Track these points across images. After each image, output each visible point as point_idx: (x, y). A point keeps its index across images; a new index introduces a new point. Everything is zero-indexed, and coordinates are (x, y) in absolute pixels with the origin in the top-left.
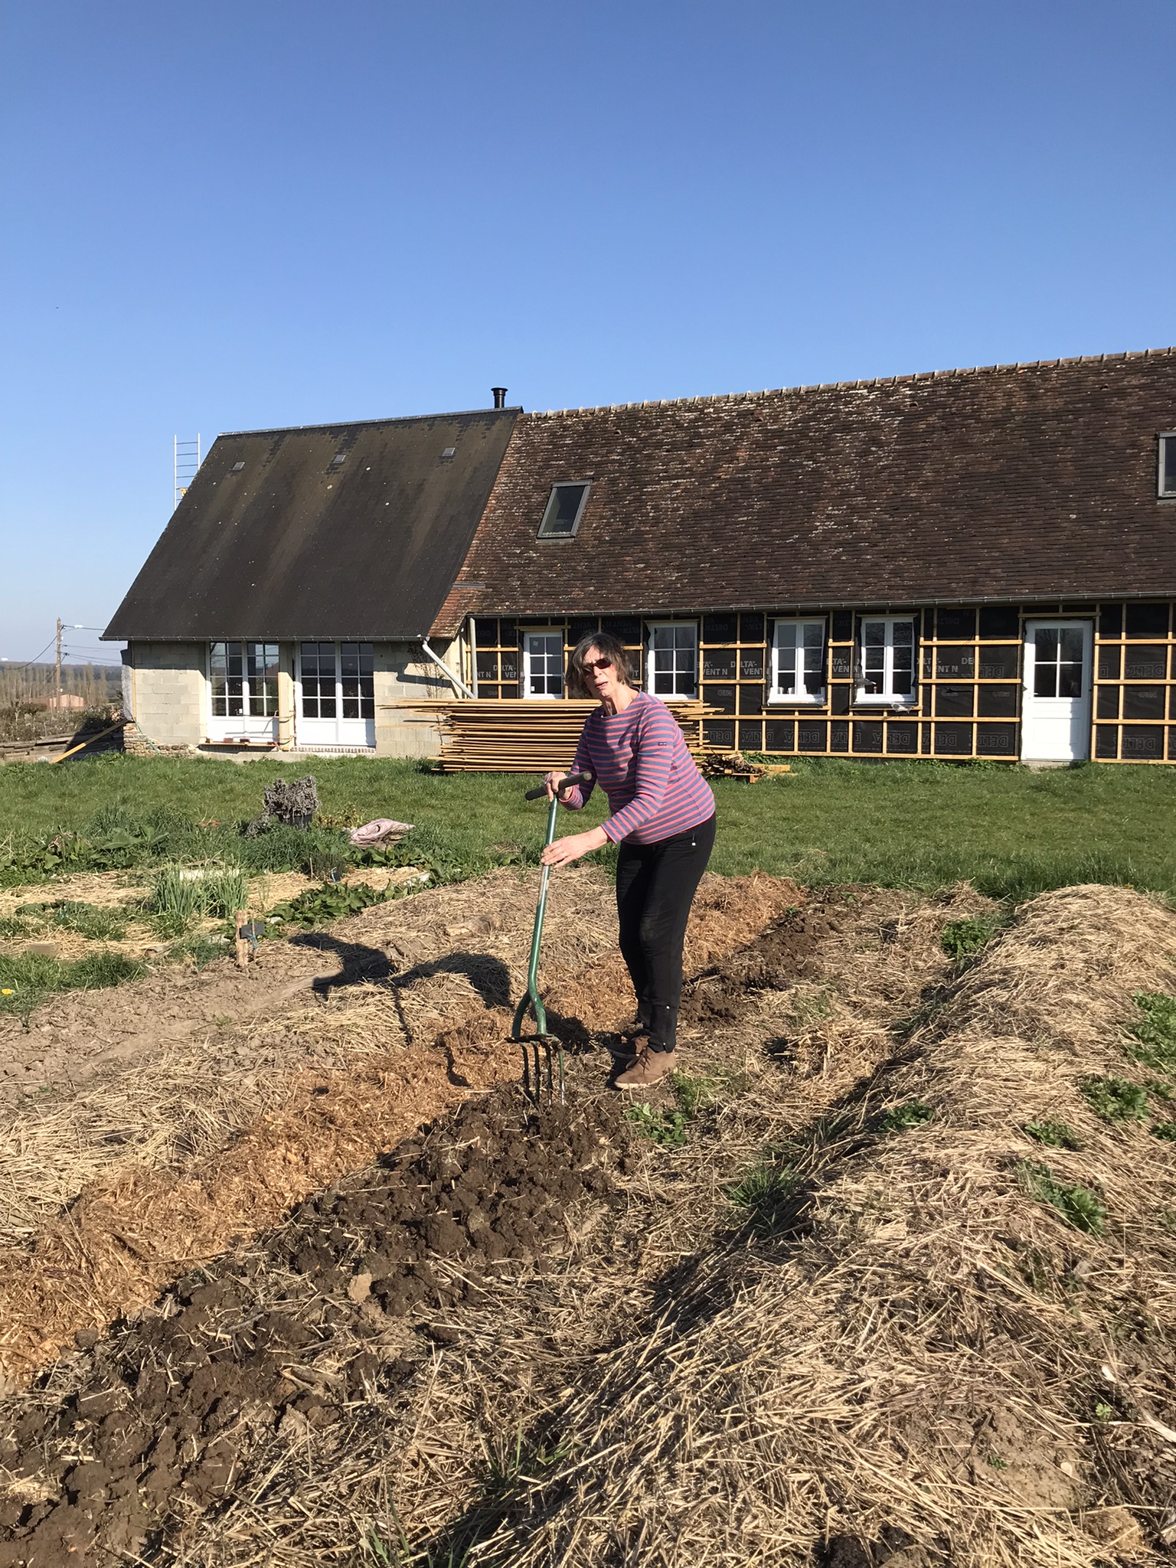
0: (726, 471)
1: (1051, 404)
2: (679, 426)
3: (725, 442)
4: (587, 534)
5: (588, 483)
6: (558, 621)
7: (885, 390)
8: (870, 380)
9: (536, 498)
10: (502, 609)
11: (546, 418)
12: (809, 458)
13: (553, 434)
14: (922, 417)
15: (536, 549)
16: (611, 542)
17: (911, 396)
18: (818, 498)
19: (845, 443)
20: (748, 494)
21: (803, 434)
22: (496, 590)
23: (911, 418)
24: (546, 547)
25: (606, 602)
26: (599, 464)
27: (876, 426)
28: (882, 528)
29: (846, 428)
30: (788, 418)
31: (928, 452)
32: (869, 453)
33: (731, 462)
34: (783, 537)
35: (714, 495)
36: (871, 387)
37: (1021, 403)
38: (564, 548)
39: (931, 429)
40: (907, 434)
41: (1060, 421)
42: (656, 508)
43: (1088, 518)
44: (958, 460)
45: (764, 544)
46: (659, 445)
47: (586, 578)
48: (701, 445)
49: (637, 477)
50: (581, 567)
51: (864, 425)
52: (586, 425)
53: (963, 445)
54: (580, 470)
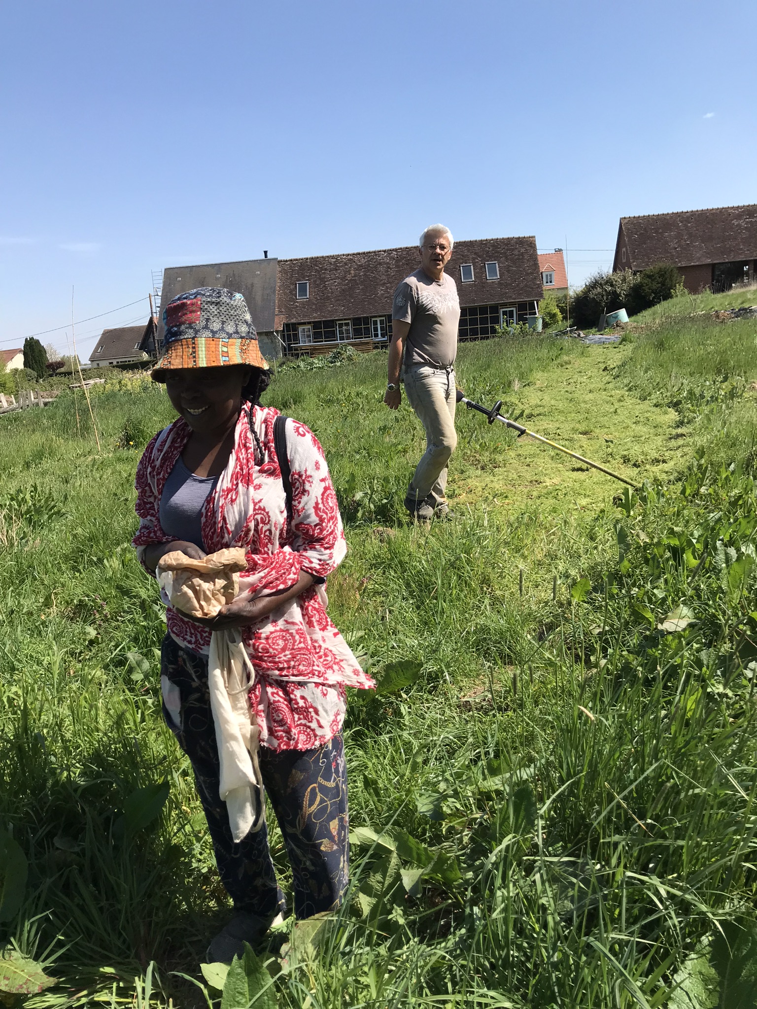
0: (349, 277)
2: (331, 264)
4: (312, 297)
5: (307, 282)
6: (309, 323)
7: (389, 252)
8: (384, 249)
9: (292, 287)
10: (293, 321)
11: (287, 261)
13: (291, 266)
14: (400, 261)
15: (297, 302)
16: (321, 299)
17: (396, 254)
18: (377, 285)
19: (381, 269)
21: (368, 266)
22: (289, 317)
23: (398, 261)
24: (301, 302)
25: (323, 317)
26: (308, 276)
27: (388, 263)
29: (380, 264)
30: (363, 261)
32: (388, 271)
34: (370, 296)
35: (347, 284)
36: (385, 251)
38: (306, 302)
39: (403, 264)
40: (397, 266)
42: (331, 289)
45: (366, 298)
46: (326, 269)
47: (316, 310)
49: (322, 280)
50: (314, 307)
52: (301, 263)
54: (303, 278)
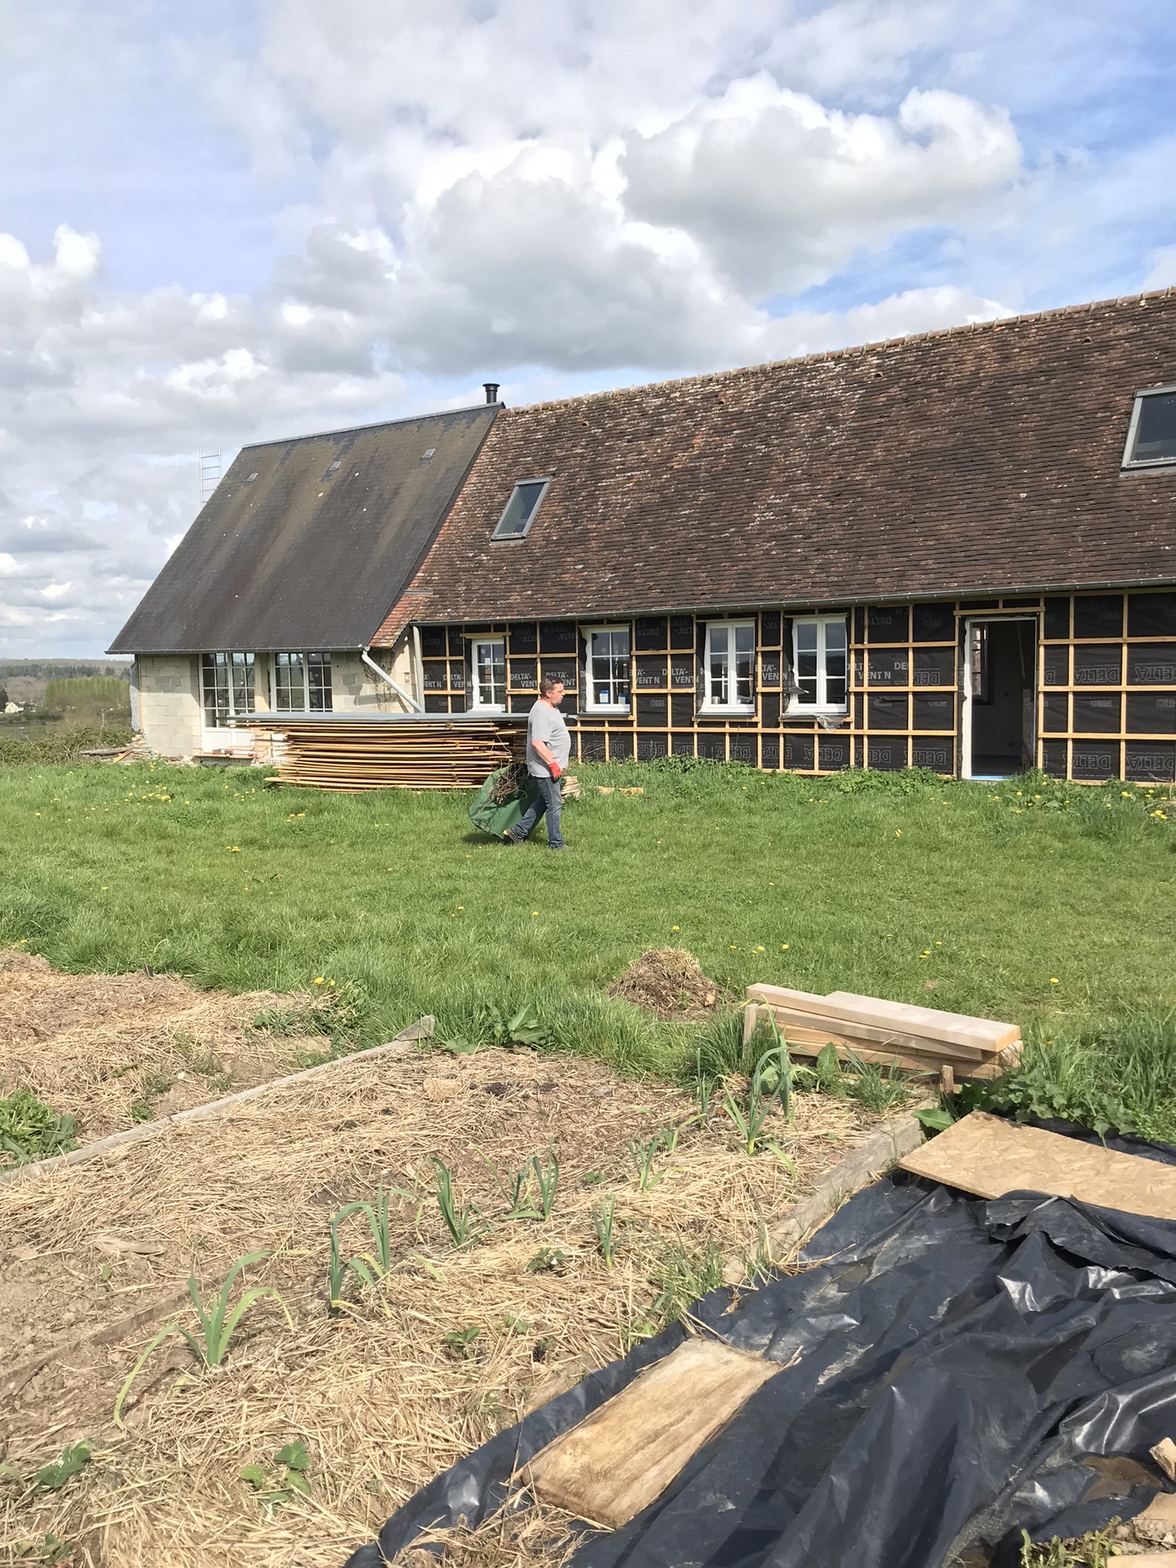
1: (1024, 363)
2: (644, 414)
3: (684, 429)
4: (536, 534)
5: (547, 479)
6: (499, 627)
7: (850, 360)
9: (500, 497)
10: (442, 617)
11: (523, 413)
12: (763, 441)
13: (527, 430)
14: (883, 388)
15: (487, 554)
16: (558, 543)
17: (878, 366)
18: (763, 486)
19: (802, 424)
20: (695, 484)
22: (442, 598)
24: (498, 549)
25: (539, 607)
26: (561, 459)
27: (837, 402)
28: (820, 516)
30: (752, 397)
31: (883, 429)
32: (822, 432)
33: (685, 450)
34: (719, 531)
36: (838, 358)
37: (992, 366)
38: (513, 550)
39: (892, 402)
41: (1029, 384)
42: (606, 504)
43: (1039, 498)
45: (699, 539)
46: (623, 434)
47: (527, 582)
48: (661, 433)
49: (595, 472)
50: (526, 569)
51: (824, 402)
53: (921, 418)
54: (543, 467)
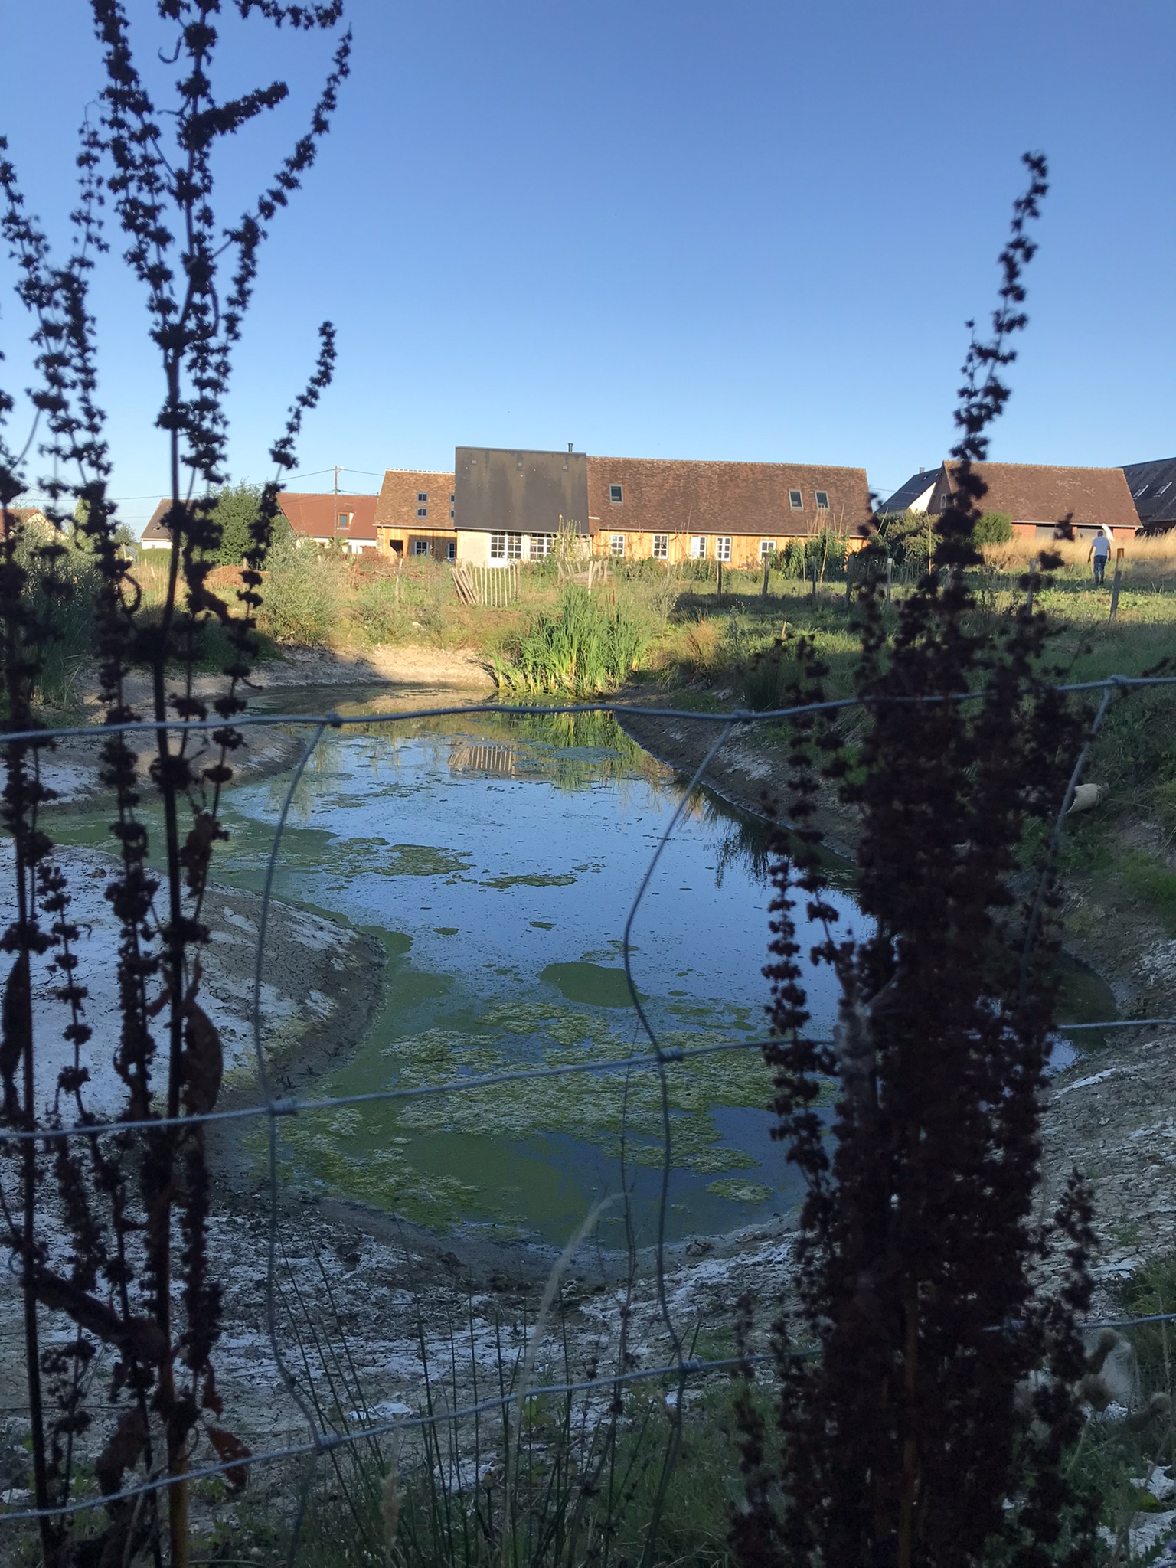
0: (667, 486)
1: (758, 476)
2: (647, 469)
3: (664, 476)
5: (621, 485)
7: (711, 465)
8: (705, 461)
9: (604, 489)
11: (597, 459)
12: (692, 485)
13: (601, 465)
14: (723, 475)
15: (611, 506)
16: (637, 507)
17: (718, 468)
20: (677, 495)
21: (688, 476)
23: (720, 476)
26: (622, 479)
27: (710, 477)
28: (720, 510)
29: (701, 476)
30: (682, 470)
31: (728, 487)
32: (710, 485)
33: (667, 483)
35: (665, 494)
37: (750, 475)
38: (621, 507)
39: (727, 480)
40: (720, 481)
41: (761, 481)
42: (648, 497)
43: (774, 512)
44: (738, 491)
46: (641, 474)
48: (655, 476)
49: (638, 485)
51: (706, 476)
52: (612, 463)
53: (737, 486)
54: (617, 480)
